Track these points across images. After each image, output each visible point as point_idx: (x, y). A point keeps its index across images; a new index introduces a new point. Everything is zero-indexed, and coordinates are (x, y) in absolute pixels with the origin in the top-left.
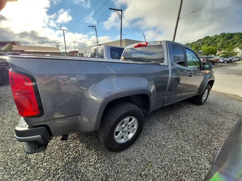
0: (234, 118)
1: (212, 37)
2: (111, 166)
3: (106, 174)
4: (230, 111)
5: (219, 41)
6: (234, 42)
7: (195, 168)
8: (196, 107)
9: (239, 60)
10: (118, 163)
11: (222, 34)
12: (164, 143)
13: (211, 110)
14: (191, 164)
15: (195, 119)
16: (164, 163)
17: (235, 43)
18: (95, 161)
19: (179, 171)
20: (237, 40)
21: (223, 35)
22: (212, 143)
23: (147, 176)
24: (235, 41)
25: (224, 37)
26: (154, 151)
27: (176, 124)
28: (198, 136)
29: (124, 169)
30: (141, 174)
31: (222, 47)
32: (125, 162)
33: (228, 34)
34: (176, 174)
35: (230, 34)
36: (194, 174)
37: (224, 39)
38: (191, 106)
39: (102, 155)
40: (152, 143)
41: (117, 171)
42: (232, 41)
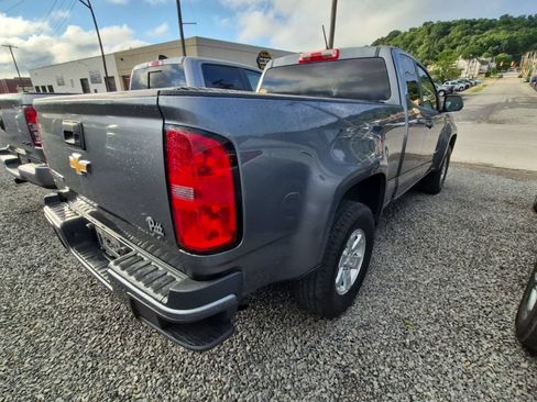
0: (505, 209)
1: (405, 33)
2: (339, 347)
3: (338, 366)
4: (492, 196)
5: (420, 44)
6: (451, 45)
7: (487, 306)
8: (430, 199)
9: (467, 87)
10: (350, 338)
11: (425, 24)
12: (413, 279)
13: (460, 200)
14: (479, 301)
15: (442, 222)
16: (433, 314)
17: (454, 47)
18: (299, 348)
19: (465, 319)
20: (460, 38)
21: (429, 27)
22: (492, 259)
23: (416, 343)
24: (455, 41)
25: (429, 31)
26: (403, 298)
27: (413, 239)
28: (464, 253)
29: (369, 346)
30: (404, 344)
31: (428, 58)
32: (362, 332)
33: (439, 23)
34: (464, 326)
35: (444, 24)
36: (490, 315)
37: (431, 39)
38: (420, 197)
39: (304, 333)
40: (392, 284)
41: (356, 352)
42: (448, 42)
